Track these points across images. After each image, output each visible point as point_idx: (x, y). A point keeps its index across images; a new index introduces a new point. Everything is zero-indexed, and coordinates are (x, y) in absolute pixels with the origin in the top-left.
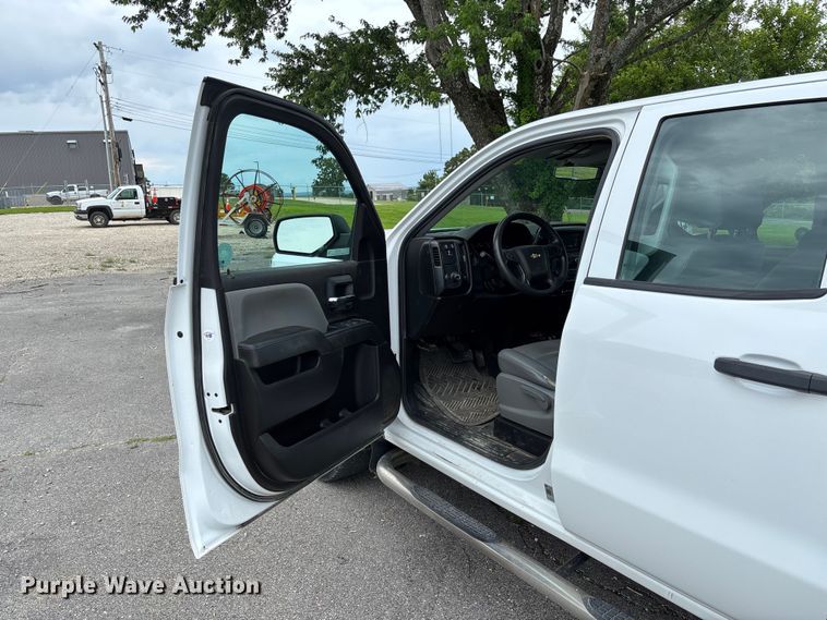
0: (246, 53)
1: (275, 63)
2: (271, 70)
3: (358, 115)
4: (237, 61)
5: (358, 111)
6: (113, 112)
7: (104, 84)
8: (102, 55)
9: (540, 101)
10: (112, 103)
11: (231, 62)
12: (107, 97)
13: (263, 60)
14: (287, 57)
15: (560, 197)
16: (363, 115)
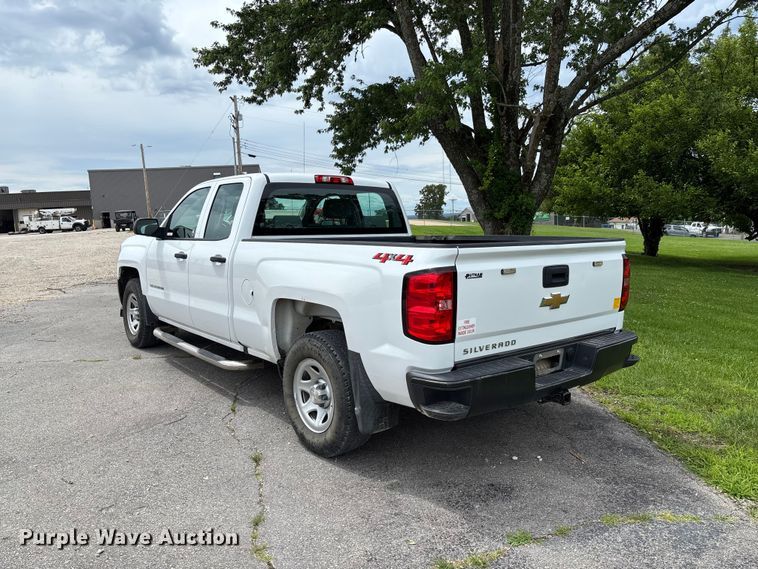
0: (308, 104)
1: (331, 110)
2: (328, 116)
3: (386, 151)
4: (302, 111)
5: (387, 147)
6: (242, 150)
7: (236, 129)
8: (236, 105)
9: (505, 138)
10: (242, 144)
11: (296, 112)
12: (238, 139)
13: (321, 109)
14: (339, 106)
15: (524, 217)
16: (390, 151)
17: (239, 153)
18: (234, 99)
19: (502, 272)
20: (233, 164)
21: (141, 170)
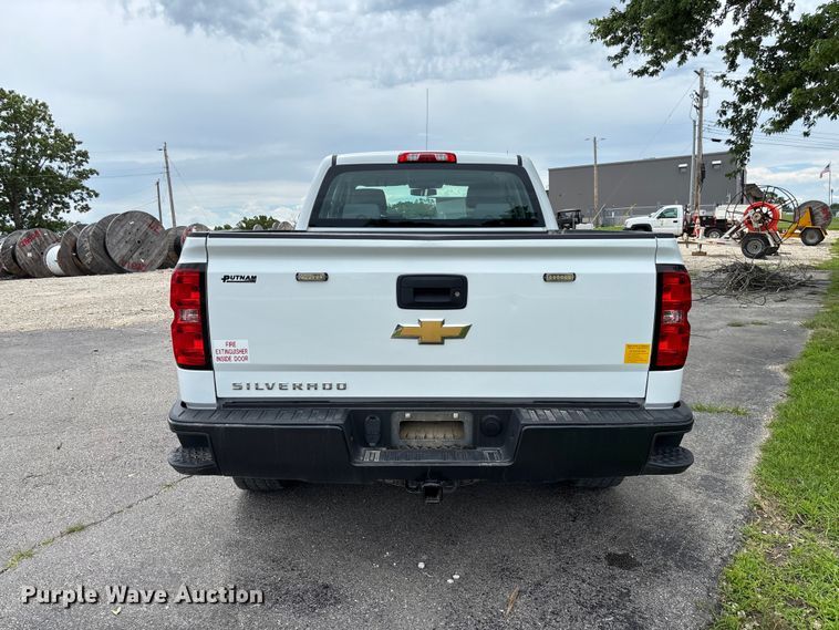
17: (700, 138)
18: (700, 73)
19: (299, 277)
20: (691, 153)
21: (592, 167)
